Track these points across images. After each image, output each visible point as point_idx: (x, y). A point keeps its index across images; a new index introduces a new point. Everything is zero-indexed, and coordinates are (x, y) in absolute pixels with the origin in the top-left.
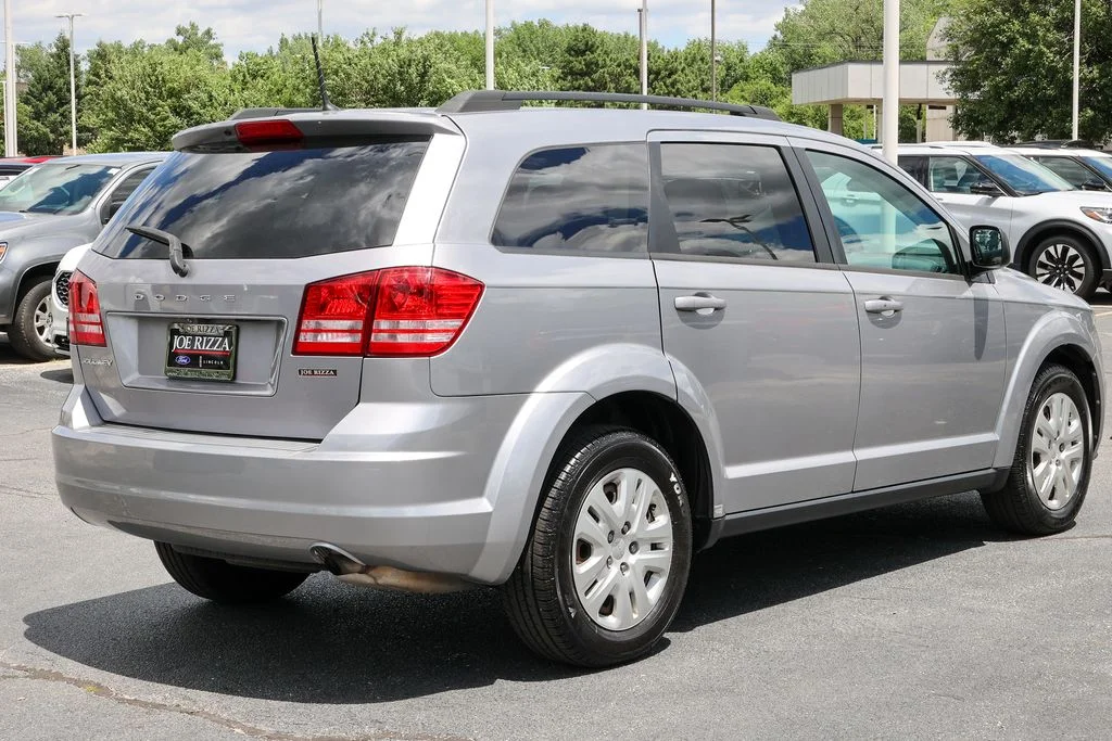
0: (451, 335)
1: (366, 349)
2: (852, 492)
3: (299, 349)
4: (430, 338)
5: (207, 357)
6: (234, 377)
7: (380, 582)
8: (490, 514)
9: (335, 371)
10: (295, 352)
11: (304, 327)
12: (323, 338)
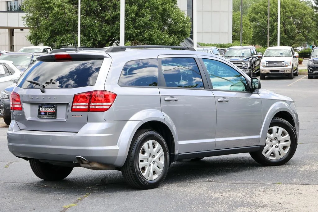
0: (109, 107)
1: (89, 110)
2: (215, 150)
3: (72, 110)
4: (104, 107)
5: (49, 113)
6: (56, 118)
8: (118, 149)
9: (81, 115)
10: (71, 111)
11: (74, 105)
12: (78, 107)
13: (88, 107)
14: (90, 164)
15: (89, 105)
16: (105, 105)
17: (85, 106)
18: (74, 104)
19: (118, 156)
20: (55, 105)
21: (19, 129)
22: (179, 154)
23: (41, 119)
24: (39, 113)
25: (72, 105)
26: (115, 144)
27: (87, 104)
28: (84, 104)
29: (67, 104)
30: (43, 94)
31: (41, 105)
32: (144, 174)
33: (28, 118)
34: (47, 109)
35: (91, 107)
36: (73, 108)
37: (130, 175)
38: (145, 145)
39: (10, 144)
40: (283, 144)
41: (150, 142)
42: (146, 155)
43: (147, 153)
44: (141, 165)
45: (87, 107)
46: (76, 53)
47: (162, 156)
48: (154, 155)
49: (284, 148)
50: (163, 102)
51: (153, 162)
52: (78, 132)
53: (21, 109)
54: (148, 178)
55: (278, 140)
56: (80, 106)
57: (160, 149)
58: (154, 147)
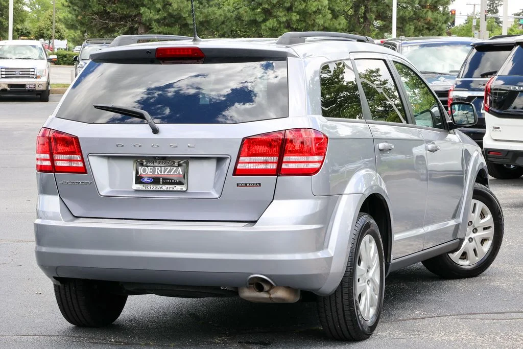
0: (319, 164)
1: (278, 172)
2: (423, 250)
3: (237, 172)
4: (311, 166)
7: (272, 296)
8: (331, 258)
9: (260, 184)
10: (234, 174)
11: (240, 161)
13: (277, 167)
15: (280, 162)
16: (313, 161)
18: (241, 158)
19: (331, 271)
20: (184, 161)
21: (71, 217)
24: (139, 180)
25: (237, 162)
27: (275, 159)
28: (270, 159)
29: (220, 160)
30: (155, 136)
31: (140, 160)
32: (361, 308)
33: (105, 190)
34: (161, 172)
35: (284, 166)
36: (238, 168)
38: (362, 246)
40: (481, 234)
41: (367, 238)
42: (362, 266)
43: (363, 261)
45: (274, 166)
47: (378, 267)
48: (369, 267)
50: (377, 150)
51: (368, 281)
52: (255, 222)
53: (83, 170)
54: (365, 316)
55: (474, 226)
56: (255, 164)
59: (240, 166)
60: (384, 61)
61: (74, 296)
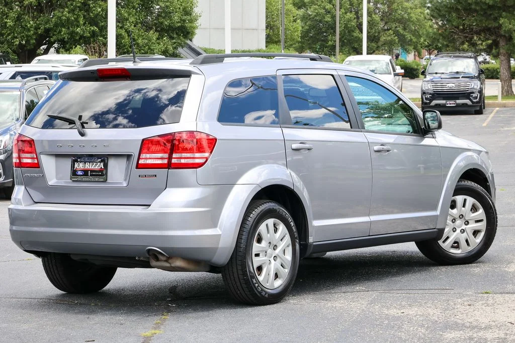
13: (168, 162)
14: (170, 261)
15: (170, 158)
16: (198, 158)
17: (162, 158)
18: (141, 155)
19: (220, 246)
20: (104, 158)
21: (33, 202)
22: (314, 243)
23: (75, 183)
24: (74, 173)
25: (139, 158)
26: (214, 225)
27: (166, 155)
28: (160, 155)
29: (129, 157)
30: (83, 138)
31: (76, 158)
32: (261, 278)
33: (52, 181)
34: (89, 166)
35: (174, 161)
36: (140, 162)
37: (237, 280)
38: (262, 228)
39: (14, 228)
40: (473, 226)
41: (270, 222)
42: (264, 244)
43: (265, 240)
44: (257, 262)
45: (166, 161)
46: (134, 65)
47: (288, 246)
48: (276, 246)
49: (476, 233)
50: (289, 150)
51: (274, 257)
52: (149, 205)
53: (37, 166)
54: (267, 285)
55: (465, 219)
56: (152, 160)
57: (286, 234)
58: (276, 230)
59: (141, 162)
60: (332, 76)
61: (55, 267)
